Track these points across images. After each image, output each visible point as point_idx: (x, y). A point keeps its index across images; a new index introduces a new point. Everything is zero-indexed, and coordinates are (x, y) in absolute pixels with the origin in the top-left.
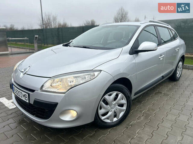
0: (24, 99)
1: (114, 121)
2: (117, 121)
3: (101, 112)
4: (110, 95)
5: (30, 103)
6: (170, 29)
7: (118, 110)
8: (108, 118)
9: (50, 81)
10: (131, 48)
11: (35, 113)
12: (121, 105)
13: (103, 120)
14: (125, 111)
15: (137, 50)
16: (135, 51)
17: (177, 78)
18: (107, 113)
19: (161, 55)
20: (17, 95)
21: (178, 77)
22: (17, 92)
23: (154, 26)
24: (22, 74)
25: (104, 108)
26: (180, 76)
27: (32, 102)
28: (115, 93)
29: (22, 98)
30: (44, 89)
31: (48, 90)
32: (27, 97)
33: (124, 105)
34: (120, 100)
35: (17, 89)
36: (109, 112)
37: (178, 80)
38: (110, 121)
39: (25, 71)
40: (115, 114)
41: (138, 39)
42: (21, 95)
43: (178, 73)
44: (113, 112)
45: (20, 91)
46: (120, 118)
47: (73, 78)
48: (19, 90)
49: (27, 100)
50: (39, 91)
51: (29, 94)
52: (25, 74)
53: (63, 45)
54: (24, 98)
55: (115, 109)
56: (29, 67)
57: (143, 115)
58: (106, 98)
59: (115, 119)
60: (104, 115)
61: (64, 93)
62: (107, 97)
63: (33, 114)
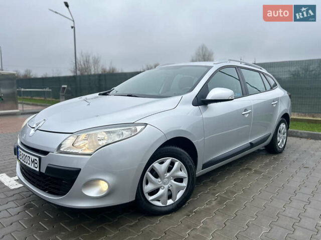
0: (32, 167)
1: (168, 204)
2: (172, 204)
3: (148, 188)
4: (162, 163)
5: (41, 171)
6: (263, 73)
7: (174, 187)
8: (158, 200)
9: (71, 138)
10: (196, 96)
11: (47, 187)
12: (180, 180)
13: (150, 201)
14: (185, 190)
15: (204, 99)
16: (202, 101)
17: (278, 149)
18: (157, 190)
19: (246, 110)
20: (23, 162)
21: (280, 147)
22: (24, 157)
23: (236, 67)
24: (32, 131)
25: (153, 183)
26: (283, 145)
27: (43, 170)
28: (168, 161)
29: (30, 166)
30: (62, 149)
31: (68, 151)
32: (37, 163)
33: (184, 180)
34: (176, 171)
35: (24, 153)
36: (161, 190)
37: (281, 152)
38: (162, 204)
39: (38, 127)
40: (170, 193)
41: (207, 85)
42: (28, 162)
43: (281, 141)
44: (167, 190)
45: (28, 155)
46: (179, 200)
47: (105, 133)
48: (26, 154)
49: (37, 168)
50: (55, 153)
51: (40, 159)
52: (37, 129)
53: (99, 95)
54: (33, 165)
55: (169, 185)
56: (44, 120)
57: (216, 199)
58: (155, 167)
59: (170, 202)
60: (152, 193)
61: (90, 155)
62: (156, 165)
63: (44, 190)
